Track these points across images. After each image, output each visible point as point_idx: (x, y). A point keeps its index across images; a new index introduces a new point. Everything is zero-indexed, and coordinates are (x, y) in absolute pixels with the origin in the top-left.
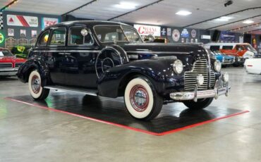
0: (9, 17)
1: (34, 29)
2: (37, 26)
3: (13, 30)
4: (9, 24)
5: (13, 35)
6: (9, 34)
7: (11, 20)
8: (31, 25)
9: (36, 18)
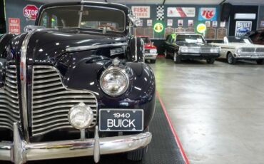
0: (169, 9)
1: (191, 18)
2: (194, 16)
3: (172, 20)
4: (169, 15)
5: (171, 25)
6: (168, 25)
7: (171, 12)
8: (188, 16)
9: (193, 9)
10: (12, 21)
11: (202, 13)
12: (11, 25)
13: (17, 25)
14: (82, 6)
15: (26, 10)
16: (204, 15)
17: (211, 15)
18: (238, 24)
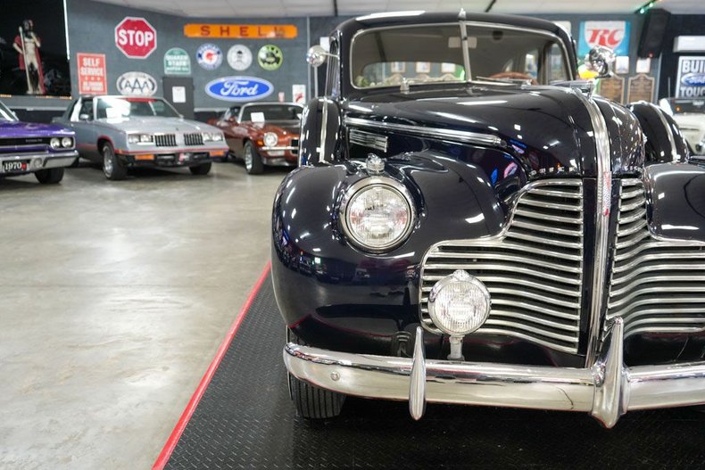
10: (87, 62)
11: (588, 35)
12: (83, 72)
13: (100, 72)
14: (463, 25)
15: (123, 32)
16: (592, 40)
17: (612, 42)
18: (684, 62)
